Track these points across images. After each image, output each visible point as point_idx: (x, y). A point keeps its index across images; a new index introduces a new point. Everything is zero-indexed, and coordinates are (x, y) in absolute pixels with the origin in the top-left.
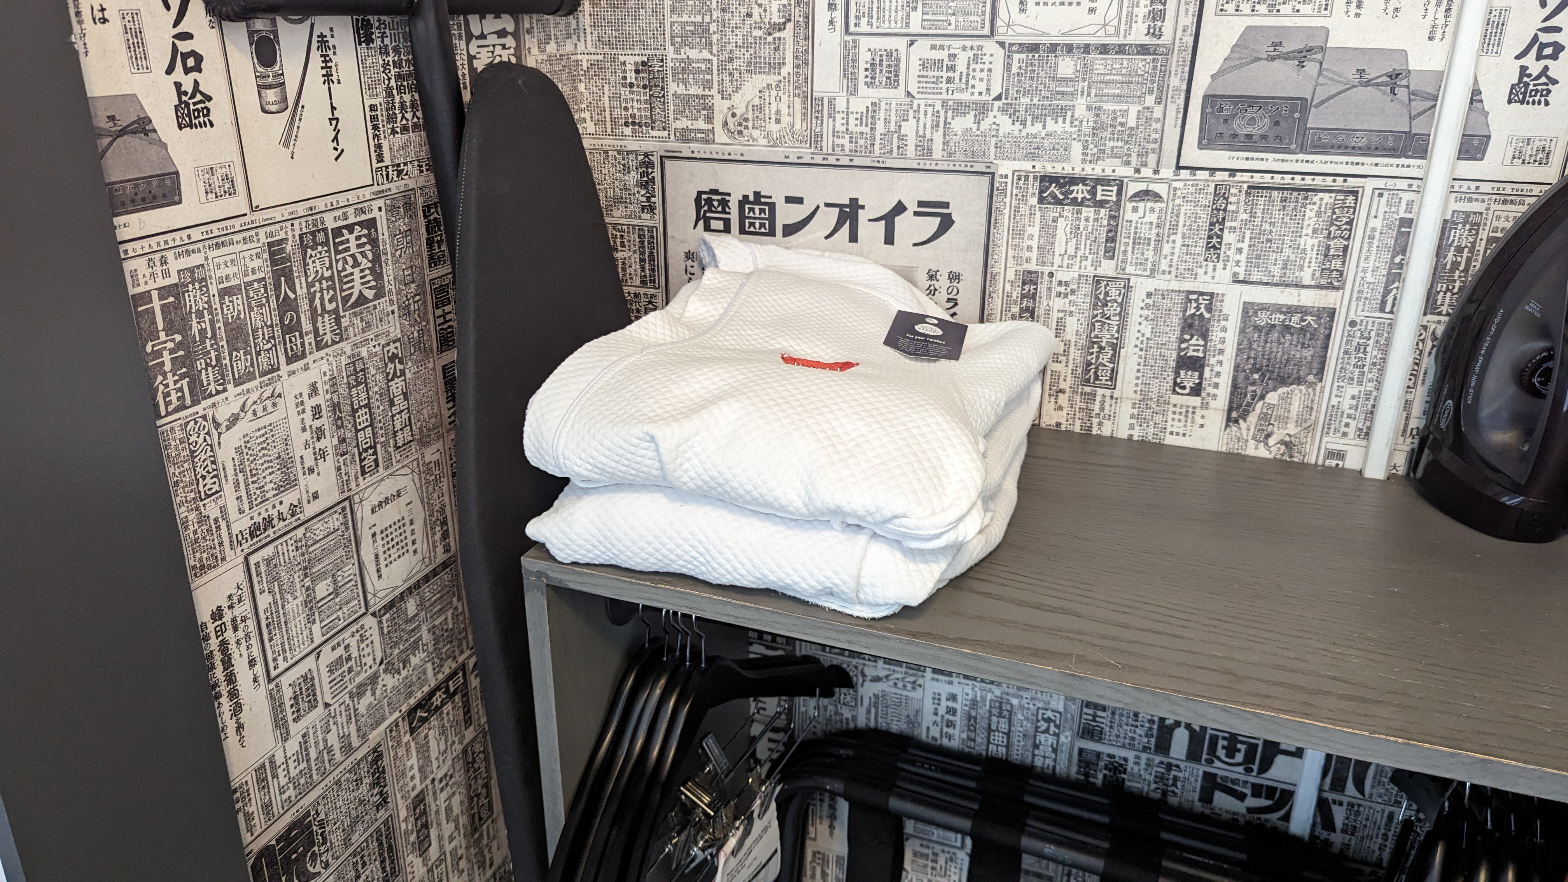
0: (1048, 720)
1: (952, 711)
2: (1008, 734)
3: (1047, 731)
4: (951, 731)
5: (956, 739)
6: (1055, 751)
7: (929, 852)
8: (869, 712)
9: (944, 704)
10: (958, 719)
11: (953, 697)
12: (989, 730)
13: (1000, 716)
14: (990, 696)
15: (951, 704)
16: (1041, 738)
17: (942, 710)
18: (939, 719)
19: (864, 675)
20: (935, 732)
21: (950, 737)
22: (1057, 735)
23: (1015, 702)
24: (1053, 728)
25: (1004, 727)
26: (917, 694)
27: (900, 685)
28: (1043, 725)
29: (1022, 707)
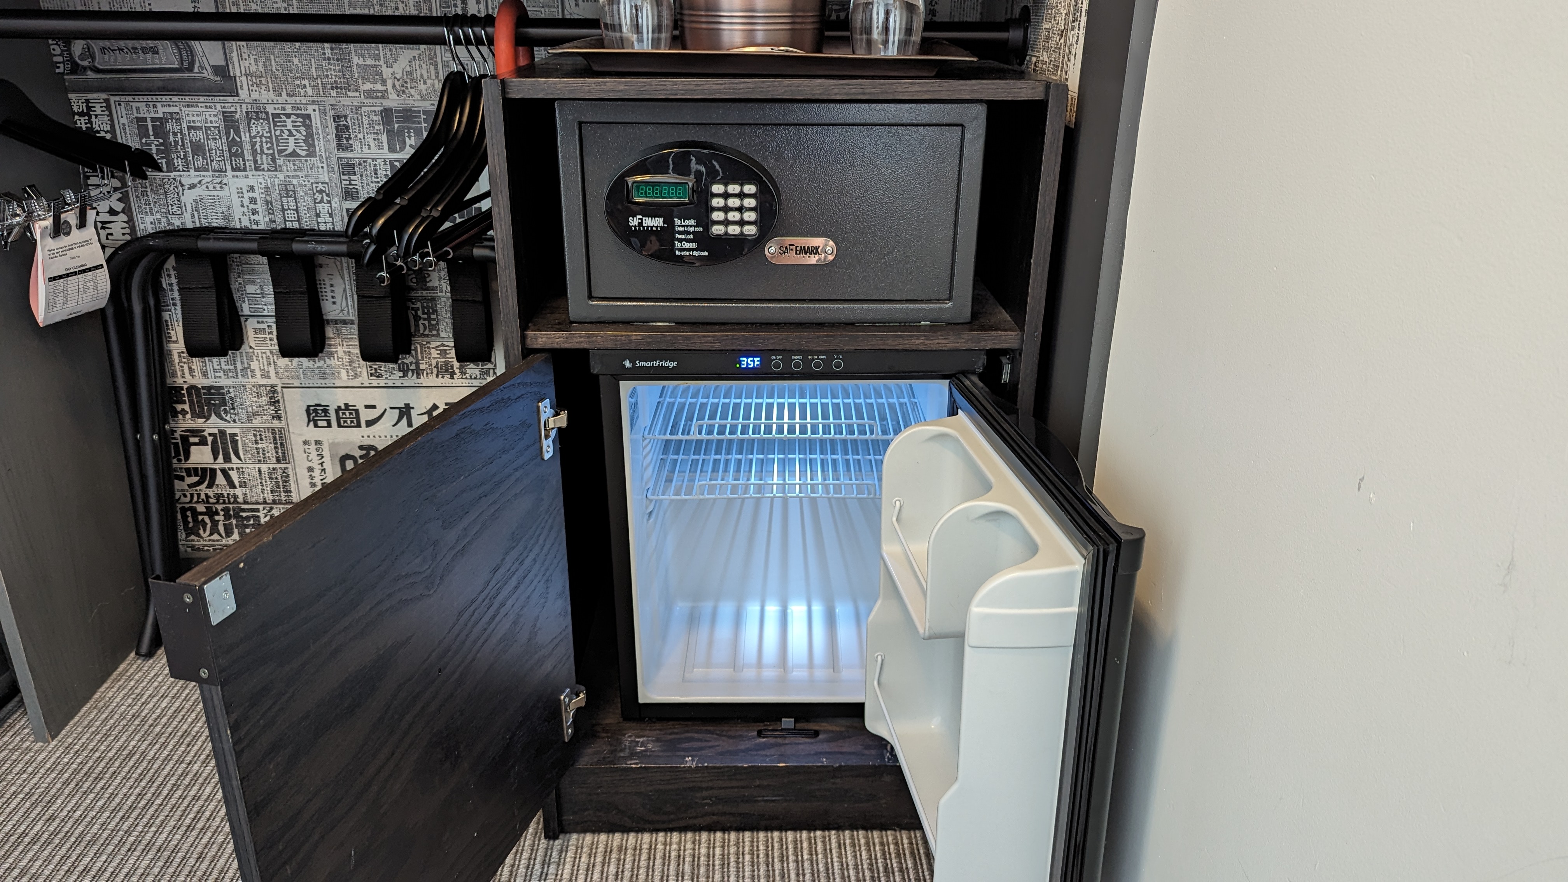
0: (321, 192)
1: (253, 201)
2: (296, 210)
3: (322, 201)
4: (256, 217)
5: (263, 222)
6: (331, 215)
7: (264, 326)
8: (193, 216)
9: (247, 195)
10: (260, 206)
11: (251, 189)
12: (283, 210)
13: (288, 197)
14: (277, 182)
15: (251, 195)
16: (320, 207)
17: (246, 202)
18: (245, 209)
19: (182, 185)
20: (246, 223)
21: (257, 223)
22: (329, 202)
23: (295, 182)
24: (326, 198)
25: (292, 205)
26: (225, 193)
27: (211, 187)
28: (318, 196)
29: (301, 185)
